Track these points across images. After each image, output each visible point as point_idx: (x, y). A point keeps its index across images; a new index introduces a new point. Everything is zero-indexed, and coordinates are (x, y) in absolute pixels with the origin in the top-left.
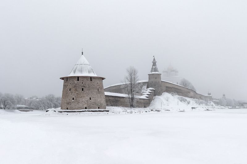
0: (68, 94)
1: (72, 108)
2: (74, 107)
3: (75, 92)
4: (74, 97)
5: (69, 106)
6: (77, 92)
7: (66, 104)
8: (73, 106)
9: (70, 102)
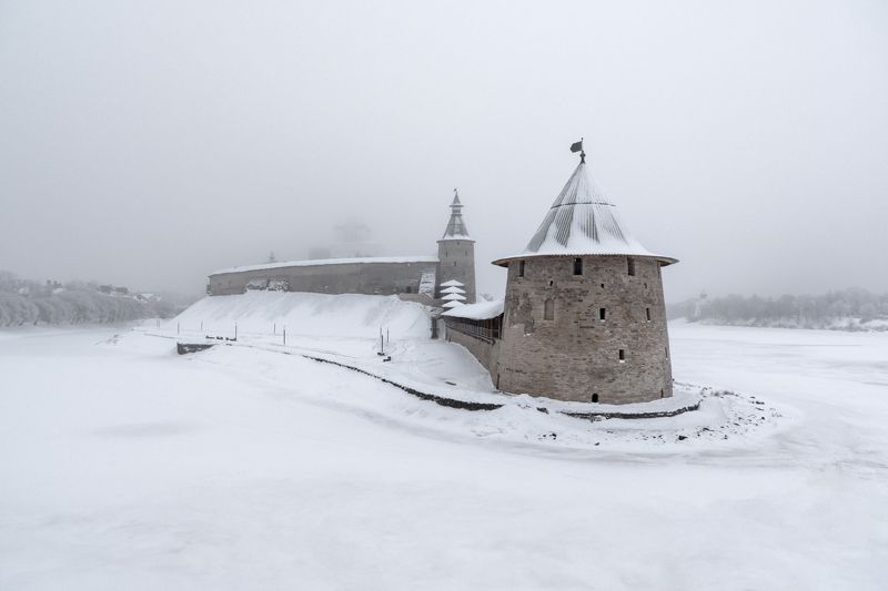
0: (592, 331)
1: (618, 398)
2: (628, 393)
3: (625, 327)
4: (624, 346)
5: (603, 389)
6: (633, 325)
7: (586, 379)
8: (622, 388)
9: (610, 371)
